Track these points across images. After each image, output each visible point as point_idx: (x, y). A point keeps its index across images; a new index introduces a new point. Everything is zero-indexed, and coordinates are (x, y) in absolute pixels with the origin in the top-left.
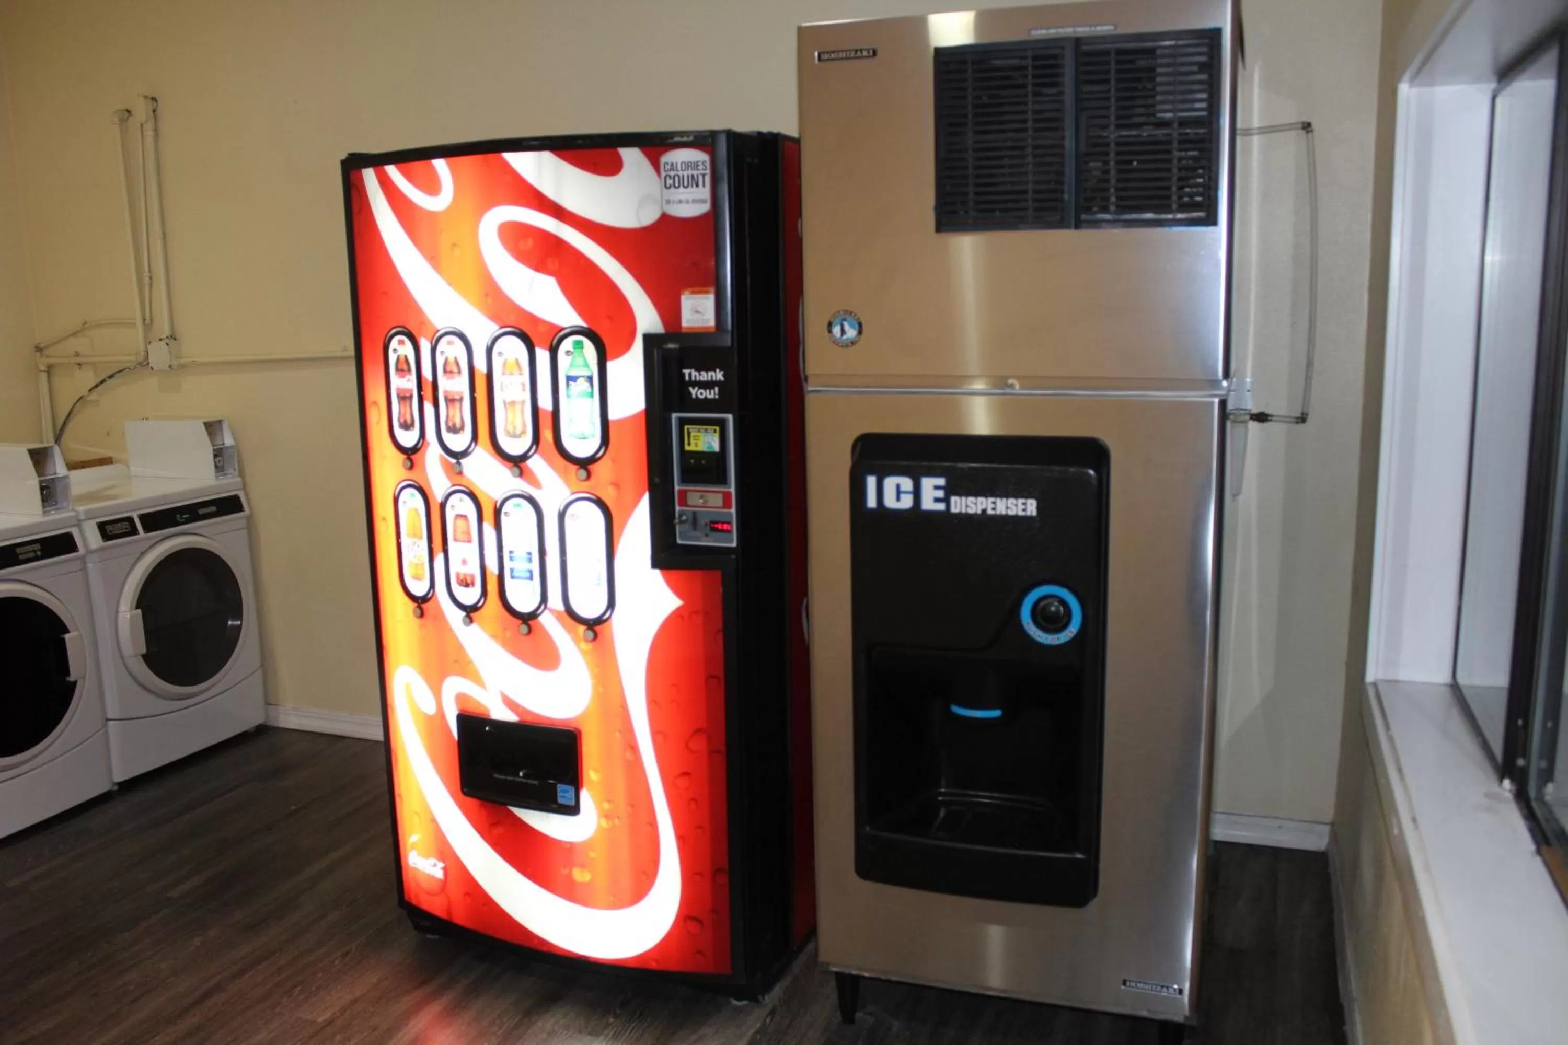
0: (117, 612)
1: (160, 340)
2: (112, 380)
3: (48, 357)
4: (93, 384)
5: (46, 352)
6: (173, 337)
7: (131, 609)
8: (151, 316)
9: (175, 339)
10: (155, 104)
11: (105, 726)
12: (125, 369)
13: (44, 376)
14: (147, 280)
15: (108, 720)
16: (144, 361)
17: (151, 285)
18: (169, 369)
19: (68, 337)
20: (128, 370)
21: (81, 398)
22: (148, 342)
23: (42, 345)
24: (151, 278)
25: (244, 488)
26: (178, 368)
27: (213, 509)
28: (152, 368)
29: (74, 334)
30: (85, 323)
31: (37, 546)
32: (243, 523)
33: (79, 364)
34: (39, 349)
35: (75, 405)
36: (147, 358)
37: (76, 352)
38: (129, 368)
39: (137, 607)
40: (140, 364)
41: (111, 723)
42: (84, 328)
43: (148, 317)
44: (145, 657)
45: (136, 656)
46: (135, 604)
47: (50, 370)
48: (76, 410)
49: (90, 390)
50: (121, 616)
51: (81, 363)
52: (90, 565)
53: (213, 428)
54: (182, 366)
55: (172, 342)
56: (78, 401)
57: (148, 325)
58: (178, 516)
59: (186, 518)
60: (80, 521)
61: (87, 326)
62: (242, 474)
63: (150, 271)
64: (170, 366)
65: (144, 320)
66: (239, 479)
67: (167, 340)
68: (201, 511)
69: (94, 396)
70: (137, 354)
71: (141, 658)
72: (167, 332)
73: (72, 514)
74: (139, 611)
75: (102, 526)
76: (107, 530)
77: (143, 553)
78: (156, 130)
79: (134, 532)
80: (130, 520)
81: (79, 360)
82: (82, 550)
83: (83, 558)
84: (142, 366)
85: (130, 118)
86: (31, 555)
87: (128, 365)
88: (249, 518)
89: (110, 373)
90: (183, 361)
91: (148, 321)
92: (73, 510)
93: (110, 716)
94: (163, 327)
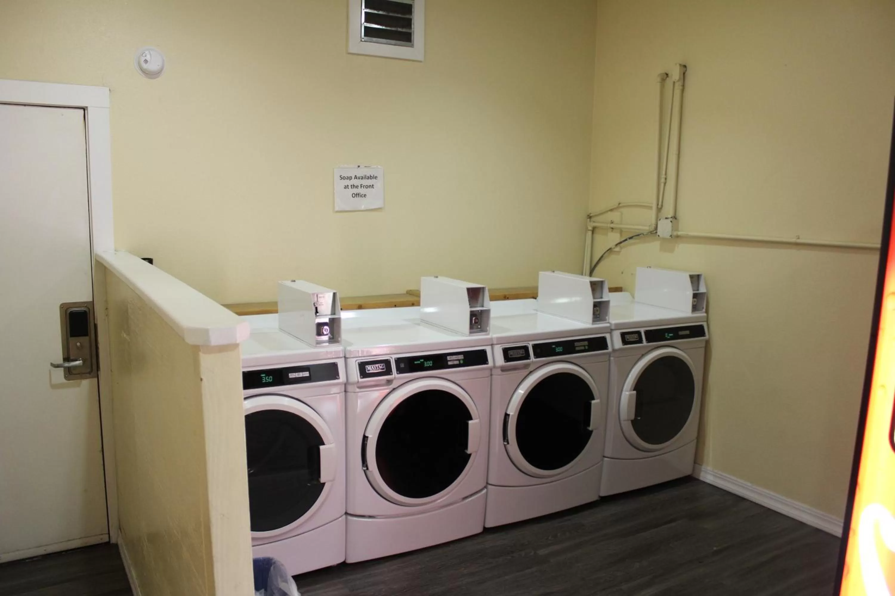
0: (622, 391)
1: (666, 218)
2: (630, 240)
3: (594, 222)
4: (618, 241)
5: (593, 219)
6: (675, 217)
7: (630, 391)
8: (662, 202)
9: (676, 219)
10: (685, 69)
11: (603, 460)
12: (641, 234)
13: (590, 233)
14: (663, 180)
15: (604, 457)
16: (654, 231)
17: (665, 183)
18: (670, 238)
19: (607, 212)
20: (642, 235)
21: (610, 249)
22: (658, 219)
23: (591, 215)
24: (666, 179)
25: (707, 321)
26: (676, 238)
27: (687, 332)
28: (659, 236)
29: (611, 210)
30: (619, 204)
31: (586, 343)
32: (703, 345)
33: (612, 228)
34: (590, 217)
35: (605, 253)
36: (656, 228)
37: (611, 221)
38: (643, 234)
39: (634, 390)
40: (651, 232)
41: (606, 459)
42: (619, 206)
43: (660, 203)
44: (632, 421)
45: (628, 420)
46: (633, 388)
47: (594, 230)
48: (604, 256)
49: (617, 245)
50: (623, 393)
51: (613, 227)
52: (612, 358)
53: (695, 279)
54: (678, 237)
55: (674, 220)
56: (608, 250)
57: (659, 209)
58: (666, 334)
59: (671, 336)
60: (612, 330)
61: (620, 205)
62: (707, 312)
63: (666, 174)
64: (671, 236)
65: (658, 205)
66: (705, 314)
67: (671, 219)
68: (681, 333)
69: (617, 249)
70: (650, 226)
71: (630, 422)
72: (671, 214)
73: (608, 325)
74: (635, 392)
75: (623, 335)
76: (625, 338)
77: (643, 356)
78: (683, 86)
79: (640, 341)
80: (639, 333)
81: (612, 226)
82: (610, 349)
83: (609, 354)
84: (651, 233)
85: (668, 79)
86: (583, 348)
87: (641, 232)
88: (708, 342)
89: (631, 236)
90: (679, 233)
91: (659, 206)
92: (609, 323)
93: (606, 455)
94: (668, 210)
